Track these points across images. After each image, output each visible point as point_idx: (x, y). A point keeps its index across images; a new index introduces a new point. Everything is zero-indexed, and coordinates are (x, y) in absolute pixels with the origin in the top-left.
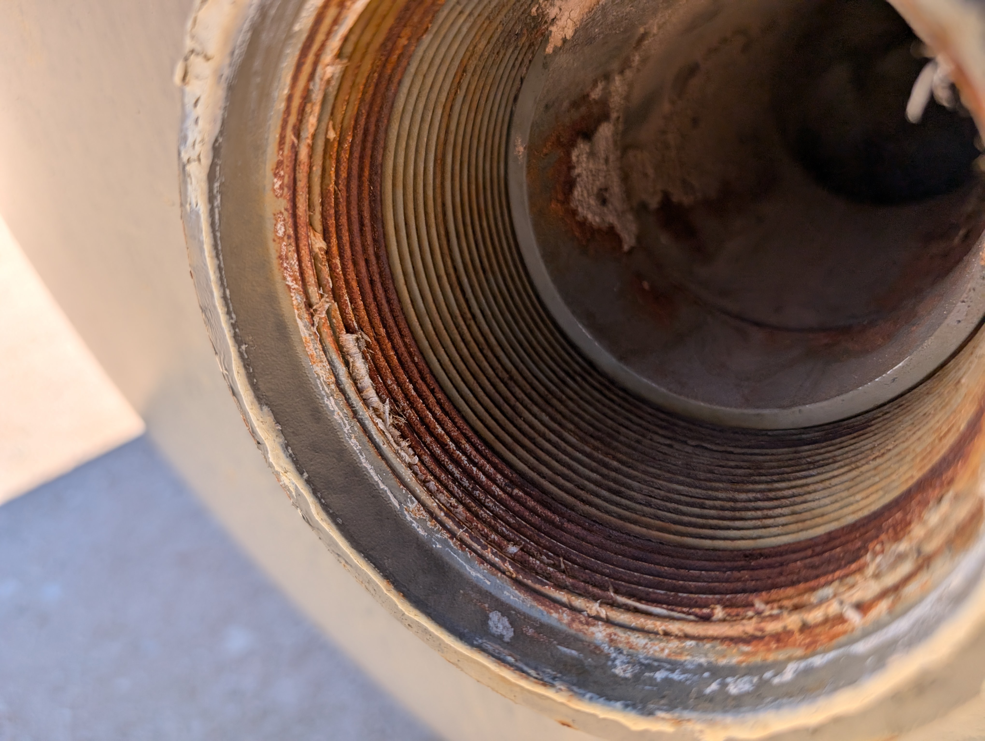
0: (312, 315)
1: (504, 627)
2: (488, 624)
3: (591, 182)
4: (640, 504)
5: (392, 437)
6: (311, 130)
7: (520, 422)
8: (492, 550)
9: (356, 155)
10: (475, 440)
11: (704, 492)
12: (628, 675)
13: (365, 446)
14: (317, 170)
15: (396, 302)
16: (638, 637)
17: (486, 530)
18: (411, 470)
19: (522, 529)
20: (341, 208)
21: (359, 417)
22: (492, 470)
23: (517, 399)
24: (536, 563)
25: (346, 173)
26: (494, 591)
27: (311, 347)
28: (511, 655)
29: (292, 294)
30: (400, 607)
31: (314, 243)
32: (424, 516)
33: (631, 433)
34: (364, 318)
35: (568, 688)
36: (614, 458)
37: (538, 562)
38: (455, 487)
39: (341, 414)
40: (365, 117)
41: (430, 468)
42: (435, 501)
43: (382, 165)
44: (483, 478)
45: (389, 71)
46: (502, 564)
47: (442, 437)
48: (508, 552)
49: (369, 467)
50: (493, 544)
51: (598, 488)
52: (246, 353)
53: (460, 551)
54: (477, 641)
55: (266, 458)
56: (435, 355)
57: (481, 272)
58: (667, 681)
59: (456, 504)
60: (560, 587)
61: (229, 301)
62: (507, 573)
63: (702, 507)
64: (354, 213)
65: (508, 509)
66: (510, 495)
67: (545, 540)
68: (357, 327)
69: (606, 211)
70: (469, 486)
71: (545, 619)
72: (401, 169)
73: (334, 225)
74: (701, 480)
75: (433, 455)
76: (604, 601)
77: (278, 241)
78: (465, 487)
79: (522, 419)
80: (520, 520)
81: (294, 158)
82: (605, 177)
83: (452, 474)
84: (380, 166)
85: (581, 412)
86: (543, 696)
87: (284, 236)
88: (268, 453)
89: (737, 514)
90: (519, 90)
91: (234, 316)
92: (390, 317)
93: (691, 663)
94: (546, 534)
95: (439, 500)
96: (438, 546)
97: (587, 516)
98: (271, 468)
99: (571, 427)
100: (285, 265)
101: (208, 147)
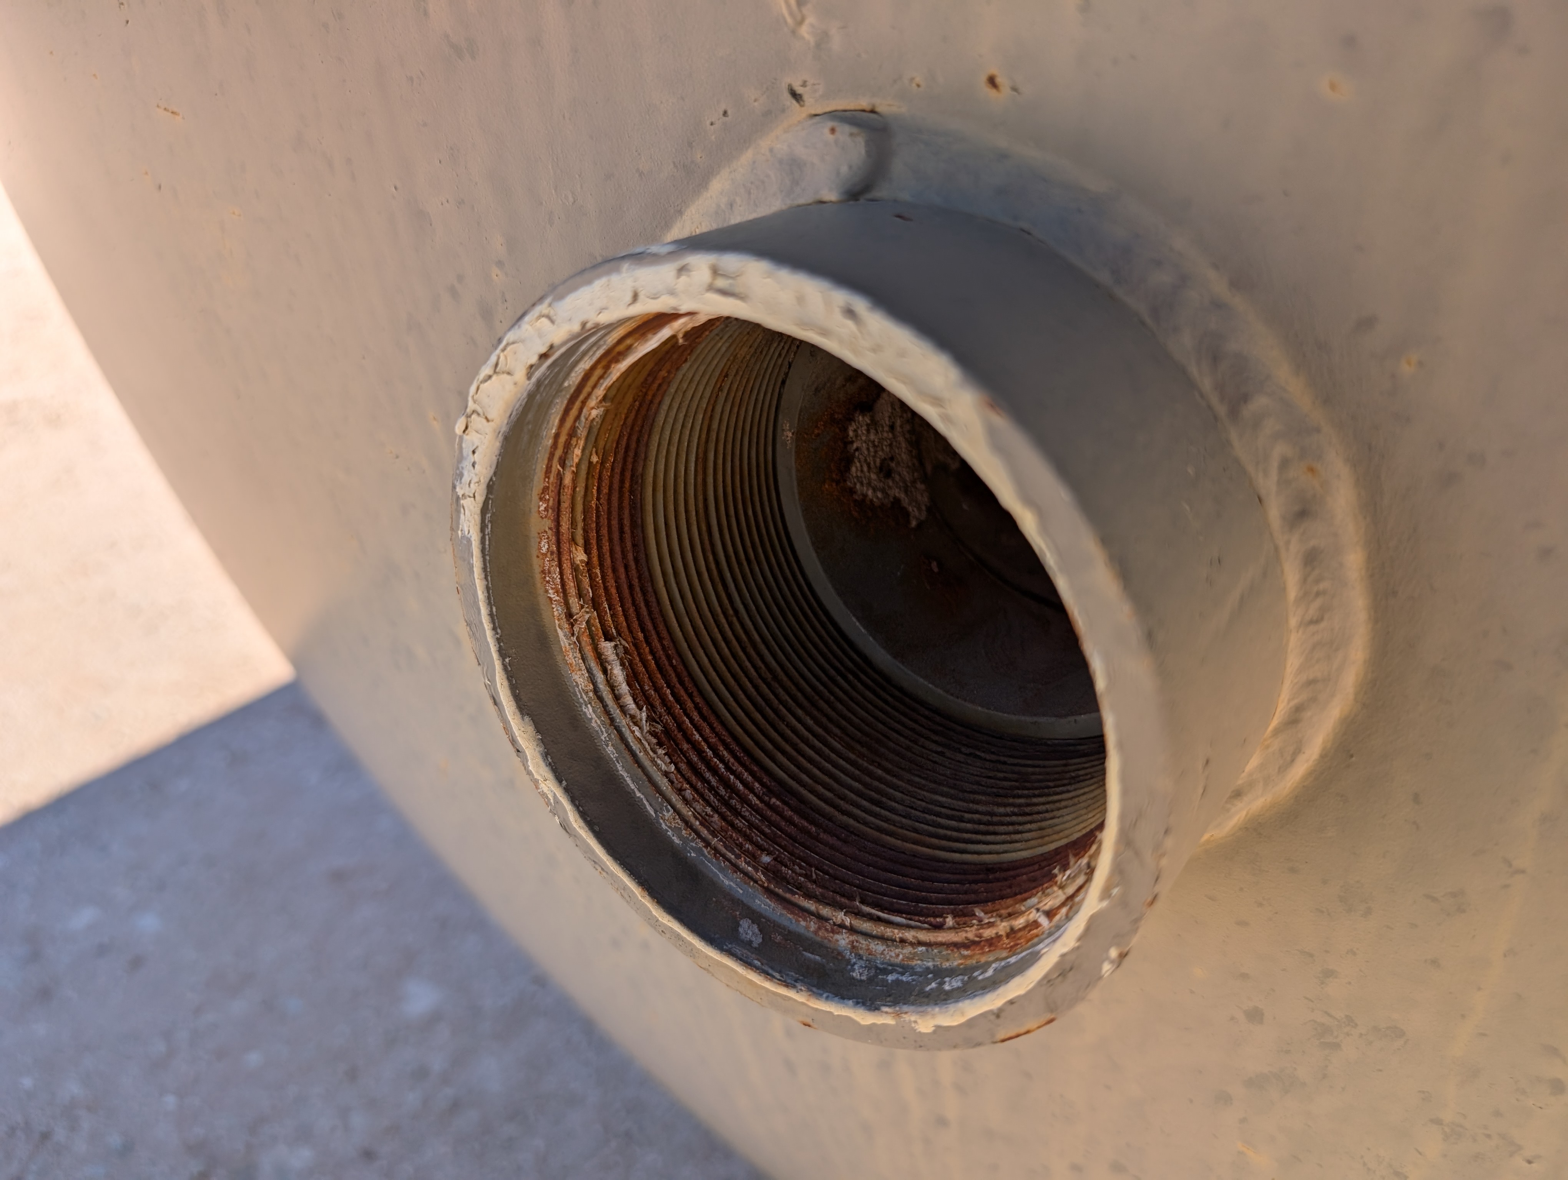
0: (572, 625)
1: (753, 934)
2: (738, 930)
3: (872, 454)
4: (900, 815)
5: (649, 745)
6: (576, 460)
7: (782, 726)
8: (745, 859)
9: (618, 470)
10: (734, 746)
11: (965, 804)
12: (864, 978)
13: (621, 753)
14: (580, 490)
15: (654, 604)
16: (878, 944)
17: (740, 839)
18: (667, 778)
19: (777, 839)
20: (601, 519)
21: (616, 724)
22: (750, 779)
23: (781, 702)
24: (788, 873)
25: (607, 488)
26: (745, 900)
27: (570, 656)
28: (758, 959)
29: (554, 606)
30: (654, 913)
31: (575, 556)
32: (679, 825)
33: (902, 739)
34: (622, 623)
35: (808, 988)
36: (880, 766)
37: (790, 872)
38: (712, 796)
39: (599, 722)
40: (626, 438)
41: (686, 776)
42: (690, 810)
43: (642, 475)
44: (740, 787)
45: (649, 397)
46: (755, 873)
47: (699, 743)
48: (761, 862)
49: (625, 775)
50: (746, 854)
51: (858, 798)
52: (510, 666)
53: (714, 860)
54: (727, 946)
55: (526, 767)
56: (694, 657)
57: (745, 563)
58: (897, 982)
59: (711, 813)
60: (809, 896)
61: (495, 618)
62: (759, 882)
63: (961, 820)
64: (615, 523)
65: (764, 818)
66: (768, 804)
67: (800, 850)
68: (615, 634)
69: (891, 484)
70: (725, 795)
71: (793, 927)
72: (661, 475)
73: (595, 538)
74: (966, 791)
75: (690, 763)
76: (850, 910)
77: (541, 557)
78: (721, 796)
79: (785, 723)
80: (775, 830)
81: (559, 483)
82: (890, 445)
83: (709, 782)
84: (640, 477)
85: (849, 715)
86: (786, 996)
87: (547, 552)
88: (527, 761)
89: (991, 828)
90: (787, 374)
91: (499, 631)
92: (648, 621)
93: (920, 967)
94: (802, 844)
95: (694, 809)
96: (693, 855)
97: (846, 827)
98: (530, 775)
99: (837, 731)
100: (548, 579)
101: (483, 486)
